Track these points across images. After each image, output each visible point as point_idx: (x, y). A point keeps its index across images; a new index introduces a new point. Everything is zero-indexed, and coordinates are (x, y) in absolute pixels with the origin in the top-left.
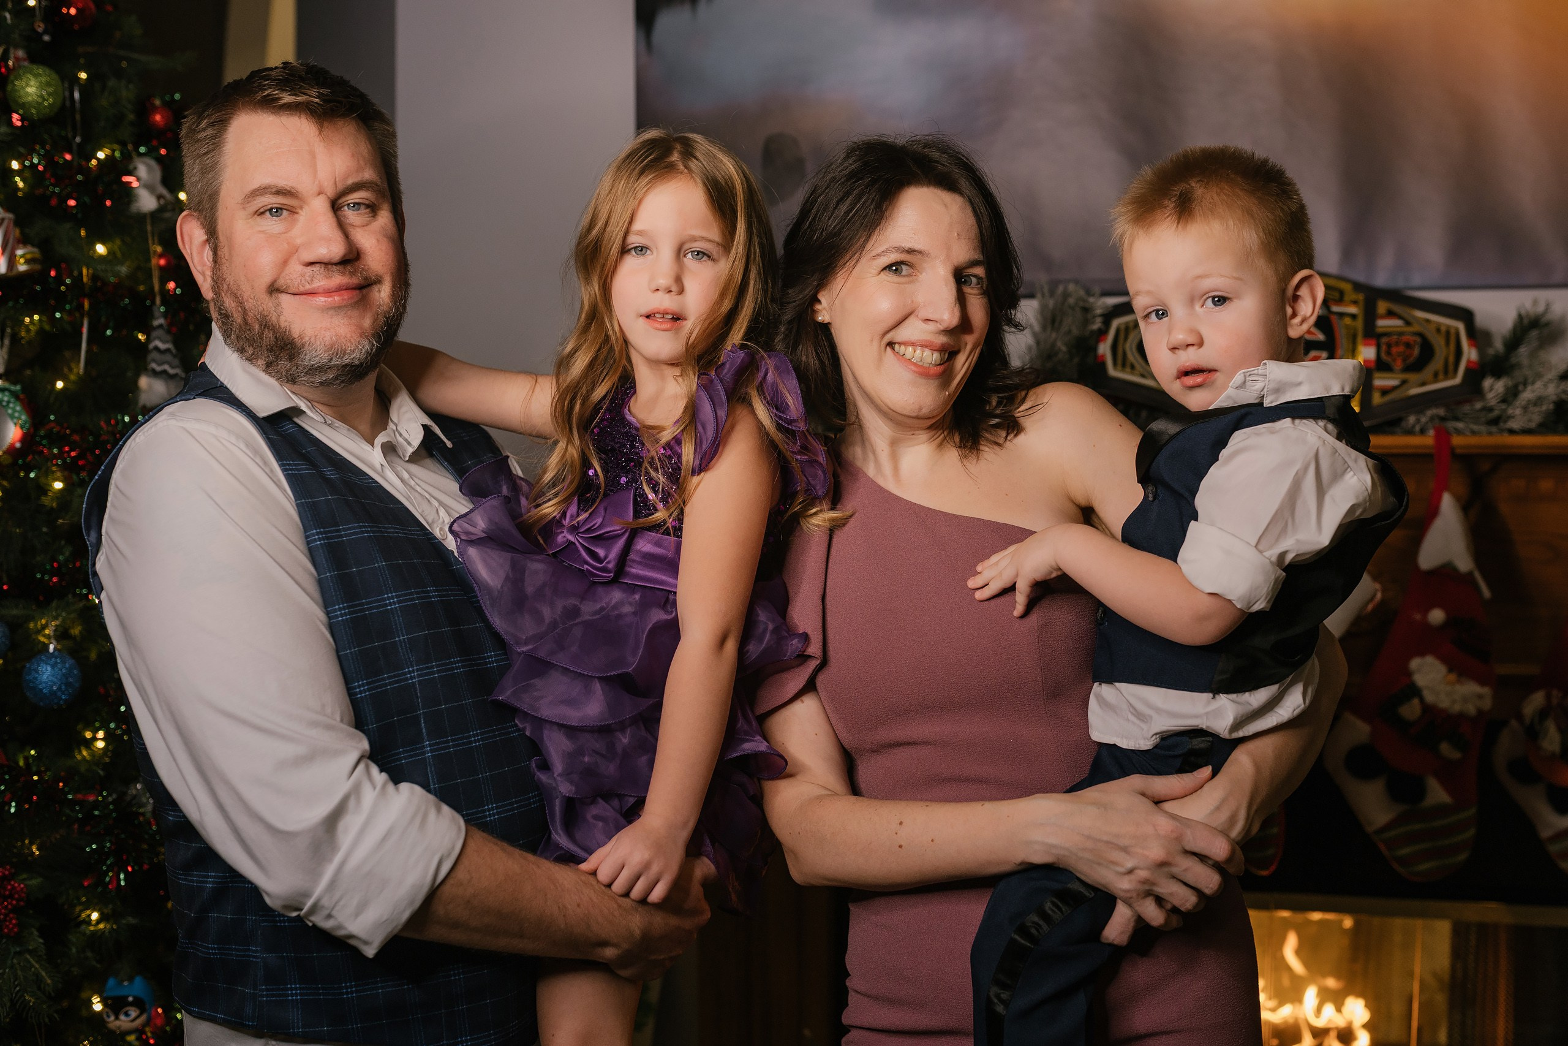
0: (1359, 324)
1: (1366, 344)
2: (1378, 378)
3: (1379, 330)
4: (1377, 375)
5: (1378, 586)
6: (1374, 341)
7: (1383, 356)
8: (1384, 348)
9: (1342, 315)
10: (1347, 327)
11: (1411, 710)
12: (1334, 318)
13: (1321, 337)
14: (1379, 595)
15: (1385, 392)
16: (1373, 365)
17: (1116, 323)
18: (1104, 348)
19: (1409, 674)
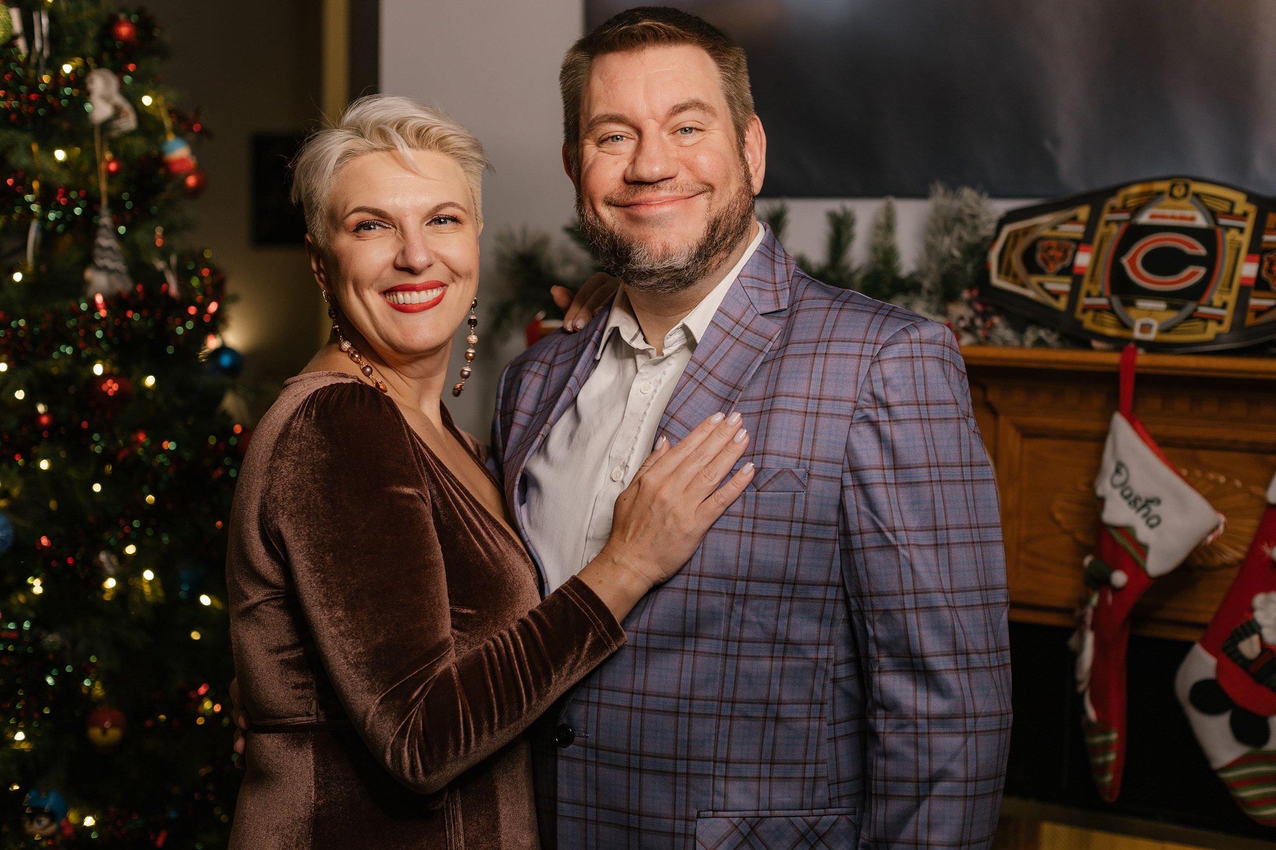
0: (1245, 240)
1: (1248, 260)
2: (1256, 298)
3: (1264, 246)
4: (1254, 293)
5: (1222, 518)
6: (1257, 257)
7: (1264, 274)
8: (1266, 264)
9: (1227, 228)
10: (1232, 240)
11: (1250, 648)
12: (1219, 231)
13: (1202, 251)
14: (1221, 528)
15: (1260, 312)
16: (1252, 283)
17: (1007, 229)
18: (993, 257)
19: (1251, 610)
